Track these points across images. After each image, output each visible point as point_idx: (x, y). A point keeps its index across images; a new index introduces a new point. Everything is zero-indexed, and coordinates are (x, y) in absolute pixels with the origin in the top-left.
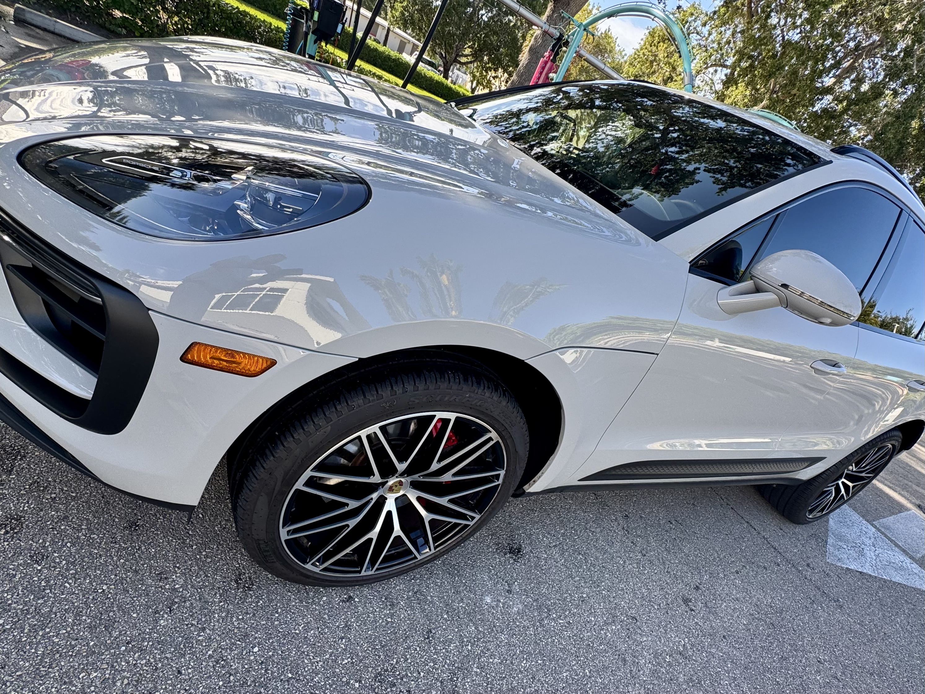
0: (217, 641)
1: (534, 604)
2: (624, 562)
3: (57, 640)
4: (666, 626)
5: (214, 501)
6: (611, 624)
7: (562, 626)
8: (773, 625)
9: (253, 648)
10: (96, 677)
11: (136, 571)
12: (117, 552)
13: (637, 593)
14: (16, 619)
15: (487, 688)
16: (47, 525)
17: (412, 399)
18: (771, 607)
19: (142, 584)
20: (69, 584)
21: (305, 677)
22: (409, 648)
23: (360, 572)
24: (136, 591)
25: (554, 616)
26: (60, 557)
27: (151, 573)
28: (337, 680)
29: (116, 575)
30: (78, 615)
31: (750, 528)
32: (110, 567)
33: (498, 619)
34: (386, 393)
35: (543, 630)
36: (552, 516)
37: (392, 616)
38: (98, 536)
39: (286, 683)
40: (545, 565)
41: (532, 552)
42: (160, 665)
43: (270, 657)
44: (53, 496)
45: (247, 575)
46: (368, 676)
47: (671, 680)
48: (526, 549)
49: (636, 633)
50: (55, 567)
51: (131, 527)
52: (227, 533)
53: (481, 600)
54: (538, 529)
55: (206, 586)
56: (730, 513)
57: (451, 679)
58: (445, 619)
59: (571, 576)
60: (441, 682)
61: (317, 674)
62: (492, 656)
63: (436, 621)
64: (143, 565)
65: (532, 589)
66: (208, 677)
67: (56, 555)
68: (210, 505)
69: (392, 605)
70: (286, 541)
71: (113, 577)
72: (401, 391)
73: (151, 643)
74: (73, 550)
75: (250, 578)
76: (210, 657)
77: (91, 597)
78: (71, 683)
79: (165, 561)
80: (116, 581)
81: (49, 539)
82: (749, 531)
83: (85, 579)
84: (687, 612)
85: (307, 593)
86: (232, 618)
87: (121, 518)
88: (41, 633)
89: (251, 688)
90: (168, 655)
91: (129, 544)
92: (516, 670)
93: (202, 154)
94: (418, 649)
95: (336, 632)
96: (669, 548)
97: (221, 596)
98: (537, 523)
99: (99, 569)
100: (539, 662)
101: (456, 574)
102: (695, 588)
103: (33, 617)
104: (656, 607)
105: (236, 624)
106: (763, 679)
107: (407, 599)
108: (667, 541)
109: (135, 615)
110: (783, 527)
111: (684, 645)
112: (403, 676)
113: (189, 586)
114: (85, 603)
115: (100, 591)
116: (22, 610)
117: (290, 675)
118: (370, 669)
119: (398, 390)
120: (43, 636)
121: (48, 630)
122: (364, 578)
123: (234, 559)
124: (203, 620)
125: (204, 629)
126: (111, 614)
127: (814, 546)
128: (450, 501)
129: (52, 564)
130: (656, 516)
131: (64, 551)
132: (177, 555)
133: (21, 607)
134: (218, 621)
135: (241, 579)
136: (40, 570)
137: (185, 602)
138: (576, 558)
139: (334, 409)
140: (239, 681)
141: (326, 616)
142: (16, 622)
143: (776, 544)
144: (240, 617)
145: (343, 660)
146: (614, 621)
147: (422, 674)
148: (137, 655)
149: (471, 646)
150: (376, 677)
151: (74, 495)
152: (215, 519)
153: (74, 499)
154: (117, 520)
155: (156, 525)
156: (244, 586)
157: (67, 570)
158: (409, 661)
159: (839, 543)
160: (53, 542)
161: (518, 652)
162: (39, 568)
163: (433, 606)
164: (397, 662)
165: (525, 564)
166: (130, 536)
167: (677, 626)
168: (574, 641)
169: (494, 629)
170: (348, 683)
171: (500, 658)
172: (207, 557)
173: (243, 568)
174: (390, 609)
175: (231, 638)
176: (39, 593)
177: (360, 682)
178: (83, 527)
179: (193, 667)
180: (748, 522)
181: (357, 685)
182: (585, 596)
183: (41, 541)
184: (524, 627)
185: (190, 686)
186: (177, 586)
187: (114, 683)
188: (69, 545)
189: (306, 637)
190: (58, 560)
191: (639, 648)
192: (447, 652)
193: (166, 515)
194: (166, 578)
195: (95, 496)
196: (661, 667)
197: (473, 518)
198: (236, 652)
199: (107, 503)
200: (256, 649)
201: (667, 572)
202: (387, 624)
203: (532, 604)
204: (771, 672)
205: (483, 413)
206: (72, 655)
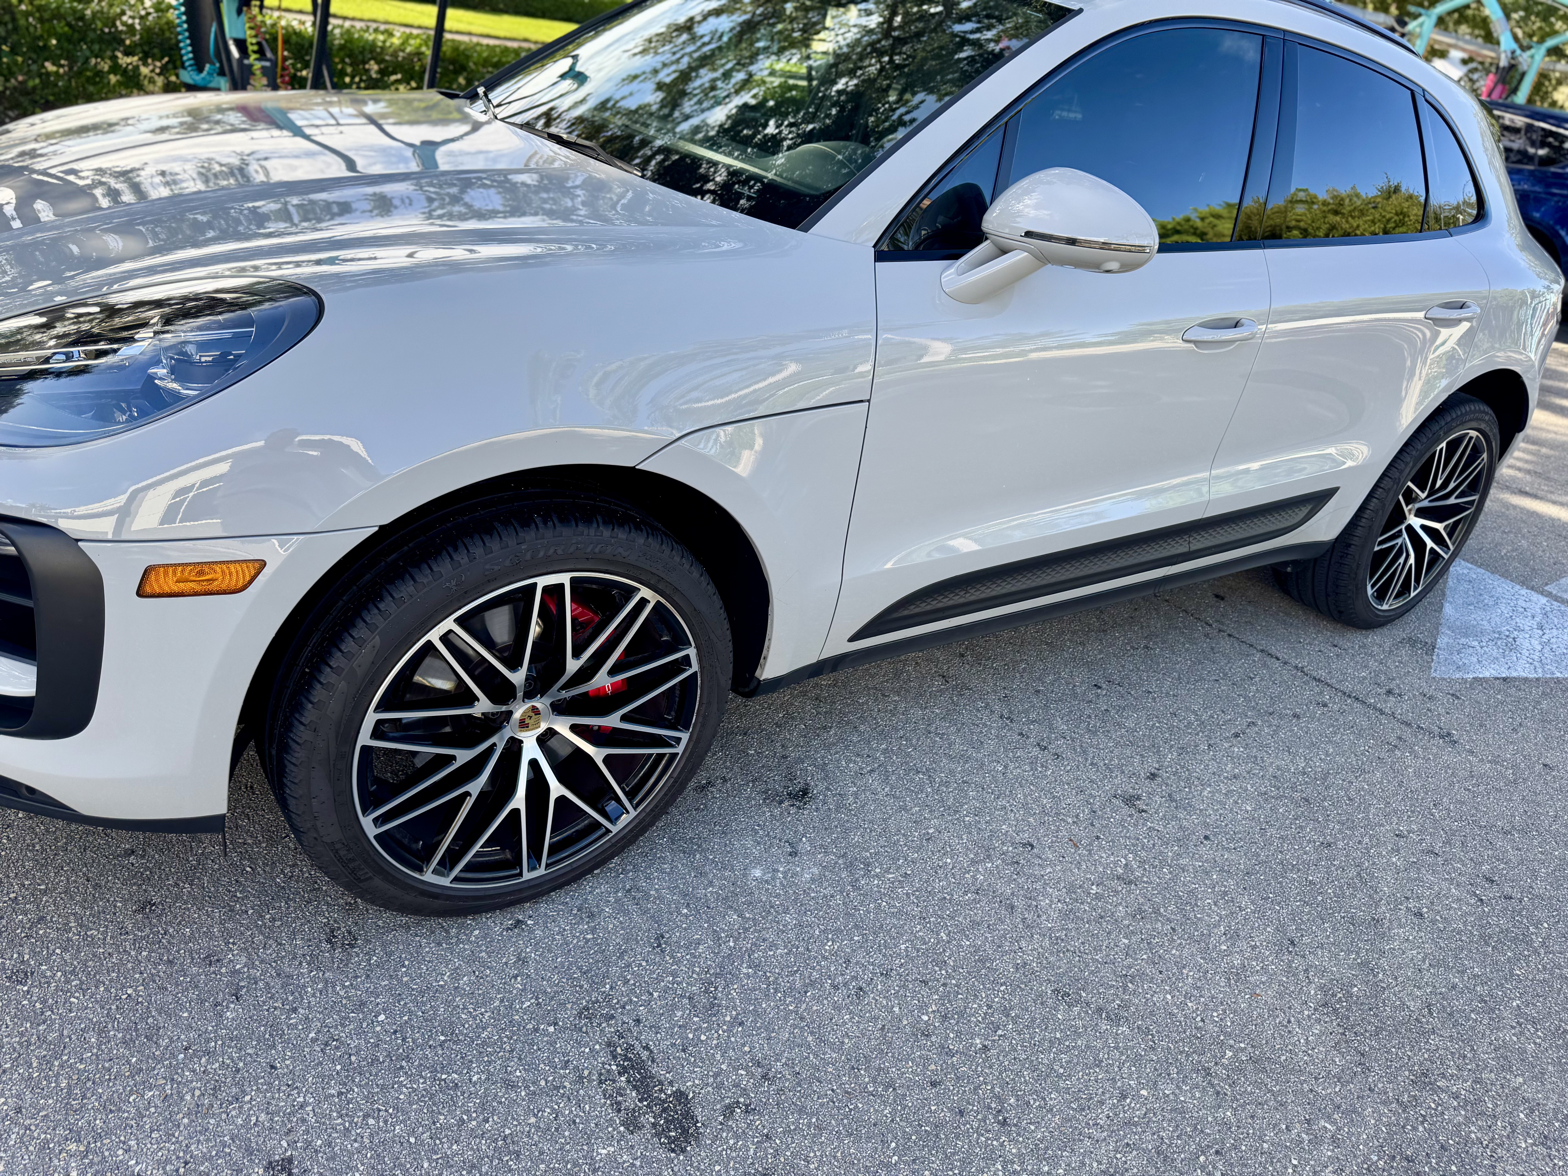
0: (319, 1019)
1: (840, 862)
2: (1006, 767)
3: (82, 1066)
4: (1091, 844)
5: (264, 845)
6: (984, 861)
7: (893, 883)
8: (1307, 800)
9: (376, 1016)
10: (153, 1096)
11: (170, 962)
12: (134, 944)
13: (1032, 808)
14: (16, 1054)
15: (769, 990)
16: (17, 935)
17: (487, 567)
18: (1305, 773)
19: (185, 975)
20: (77, 998)
21: (466, 1035)
22: (629, 965)
23: (520, 874)
24: (177, 985)
25: (878, 870)
26: (51, 969)
27: (193, 959)
28: (519, 1030)
29: (141, 973)
30: (102, 1031)
31: (1267, 659)
32: (129, 965)
33: (778, 896)
34: (444, 567)
35: (860, 895)
36: (862, 728)
37: (593, 930)
38: (98, 930)
39: (439, 1048)
40: (856, 803)
41: (829, 789)
42: (241, 1064)
43: (406, 1022)
44: (12, 895)
45: (343, 930)
46: (567, 1015)
47: (1102, 917)
48: (818, 787)
49: (1031, 865)
50: (49, 983)
51: (144, 908)
52: (297, 882)
53: (745, 875)
54: (836, 753)
55: (283, 957)
56: (1225, 644)
57: (706, 991)
58: (686, 916)
59: (904, 808)
60: (690, 998)
61: (484, 1029)
62: (773, 946)
63: (669, 920)
64: (178, 951)
65: (834, 842)
66: (317, 1065)
67: (44, 967)
68: (259, 853)
69: (592, 916)
70: (376, 837)
71: (137, 976)
72: (466, 559)
73: (220, 1042)
74: (67, 957)
75: (350, 933)
76: (314, 1040)
77: (114, 1007)
78: (119, 1109)
79: (211, 939)
80: (144, 980)
81: (27, 951)
82: (1265, 665)
83: (97, 987)
84: (1131, 816)
85: (447, 932)
86: (333, 987)
87: (125, 901)
88: (56, 1063)
89: (386, 1064)
90: (250, 1051)
91: (147, 930)
92: (815, 958)
93: (91, 321)
94: (644, 964)
95: (503, 971)
96: (1095, 726)
97: (309, 964)
98: (834, 744)
99: (113, 971)
100: (856, 938)
101: (696, 850)
102: (1148, 777)
103: (40, 1047)
104: (1070, 820)
105: (342, 993)
106: (1281, 883)
107: (615, 902)
108: (1089, 717)
109: (186, 1015)
110: (1337, 640)
111: (1126, 865)
112: (626, 1003)
113: (257, 963)
114: (108, 1015)
115: (124, 997)
116: (19, 1043)
117: (442, 1038)
118: (569, 1006)
119: (461, 557)
120: (61, 1066)
121: (65, 1058)
122: (531, 884)
123: (318, 912)
124: (291, 998)
125: (295, 1010)
126: (150, 1020)
127: (1406, 658)
128: (624, 718)
129: (43, 980)
130: (1068, 684)
131: (55, 961)
132: (226, 929)
133: (17, 1039)
134: (314, 995)
135: (334, 937)
136: (28, 992)
137: (256, 983)
138: (912, 781)
139: (376, 611)
140: (365, 1059)
141: (483, 954)
142: (16, 1059)
143: (1322, 674)
144: (347, 984)
145: (523, 1003)
146: (989, 856)
147: (656, 995)
148: (203, 1060)
149: (734, 942)
150: (581, 1013)
151: (43, 887)
152: (272, 869)
153: (44, 892)
154: (119, 904)
155: (182, 897)
156: (343, 944)
157: (67, 981)
158: (632, 982)
159: (1463, 641)
160: (34, 953)
161: (817, 932)
162: (25, 988)
163: (661, 902)
164: (611, 988)
165: (817, 810)
166: (146, 921)
167: (1113, 841)
168: (917, 898)
169: (772, 910)
170: (536, 1030)
171: (786, 947)
172: (273, 920)
173: (335, 921)
174: (588, 923)
175: (340, 1011)
176: (38, 1019)
177: (556, 1024)
178: (72, 924)
179: (291, 1057)
180: (1262, 651)
181: (551, 1029)
182: (931, 831)
183: (15, 956)
184: (825, 896)
185: (293, 1079)
186: (238, 967)
187: (182, 1099)
188: (58, 951)
189: (457, 988)
190: (49, 974)
191: (1038, 886)
192: (695, 957)
193: (192, 881)
194: (218, 961)
195: (75, 881)
196: (1082, 903)
197: (678, 740)
198: (352, 1027)
199: (97, 886)
200: (382, 1017)
201: (1092, 764)
202: (586, 943)
203: (836, 863)
204: (1299, 870)
205: (609, 562)
206: (110, 1079)
